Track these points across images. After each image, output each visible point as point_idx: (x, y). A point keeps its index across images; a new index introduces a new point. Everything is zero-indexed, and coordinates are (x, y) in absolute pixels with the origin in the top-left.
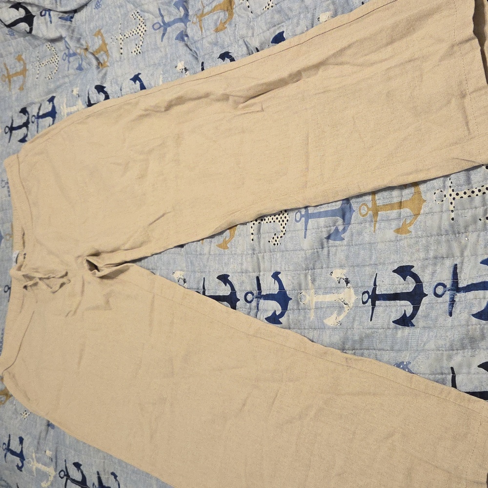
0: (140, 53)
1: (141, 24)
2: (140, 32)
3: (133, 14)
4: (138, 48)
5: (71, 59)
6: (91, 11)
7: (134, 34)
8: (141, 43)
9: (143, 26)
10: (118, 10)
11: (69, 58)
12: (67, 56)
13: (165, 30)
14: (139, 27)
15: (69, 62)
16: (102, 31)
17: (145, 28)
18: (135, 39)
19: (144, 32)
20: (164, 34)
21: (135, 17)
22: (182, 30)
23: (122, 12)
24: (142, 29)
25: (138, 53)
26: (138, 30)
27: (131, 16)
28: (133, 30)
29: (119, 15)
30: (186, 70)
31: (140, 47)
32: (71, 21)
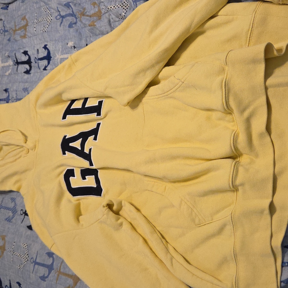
0: (45, 31)
1: (49, 15)
2: (48, 20)
3: (44, 8)
4: (44, 28)
5: (6, 33)
6: (19, 4)
7: (44, 20)
8: (47, 26)
9: (50, 17)
10: (35, 5)
11: (4, 33)
12: (3, 31)
13: (62, 20)
14: (48, 16)
15: (5, 35)
16: (27, 17)
17: (51, 18)
18: (44, 24)
19: (50, 20)
20: (61, 23)
21: (45, 10)
22: (71, 21)
23: (37, 6)
24: (49, 19)
25: (44, 31)
26: (47, 19)
27: (43, 9)
28: (44, 18)
29: (35, 8)
30: (75, 47)
31: (46, 28)
32: (7, 9)
